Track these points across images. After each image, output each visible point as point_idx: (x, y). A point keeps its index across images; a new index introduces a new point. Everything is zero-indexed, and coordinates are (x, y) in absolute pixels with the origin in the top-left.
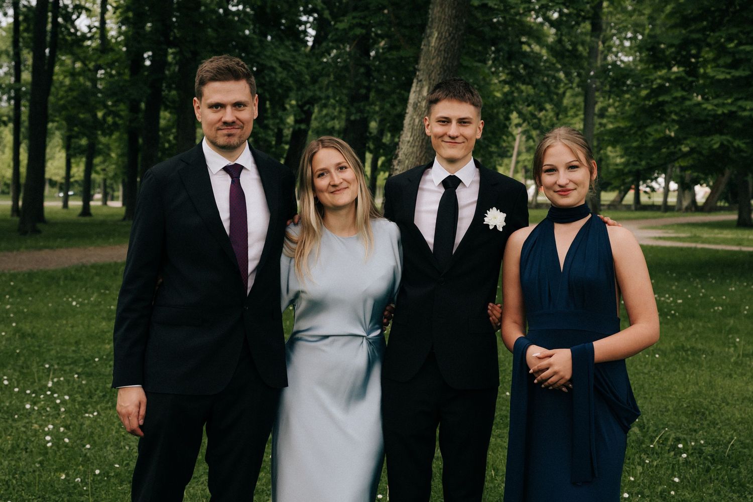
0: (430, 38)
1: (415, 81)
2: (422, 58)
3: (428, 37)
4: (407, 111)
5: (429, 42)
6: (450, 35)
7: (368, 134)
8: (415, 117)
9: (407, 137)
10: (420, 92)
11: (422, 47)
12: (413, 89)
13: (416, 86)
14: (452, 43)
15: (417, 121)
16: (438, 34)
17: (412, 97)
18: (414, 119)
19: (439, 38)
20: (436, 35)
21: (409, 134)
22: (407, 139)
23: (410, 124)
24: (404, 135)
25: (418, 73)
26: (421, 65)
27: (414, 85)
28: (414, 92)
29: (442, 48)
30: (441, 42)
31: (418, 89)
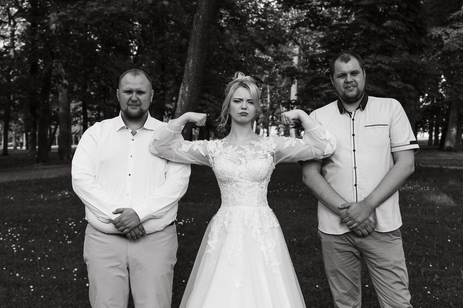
0: (189, 63)
1: (182, 84)
2: (185, 73)
3: (188, 62)
4: (179, 98)
5: (188, 65)
6: (198, 61)
7: (164, 107)
8: (182, 101)
9: (179, 111)
10: (185, 89)
11: (185, 67)
12: (181, 88)
13: (183, 86)
14: (200, 65)
15: (183, 103)
16: (193, 61)
17: (181, 92)
18: (182, 102)
19: (193, 63)
20: (192, 61)
21: (180, 110)
22: (179, 112)
23: (180, 105)
24: (177, 110)
25: (183, 80)
26: (185, 76)
27: (182, 85)
28: (182, 89)
29: (195, 68)
30: (194, 65)
31: (184, 88)
